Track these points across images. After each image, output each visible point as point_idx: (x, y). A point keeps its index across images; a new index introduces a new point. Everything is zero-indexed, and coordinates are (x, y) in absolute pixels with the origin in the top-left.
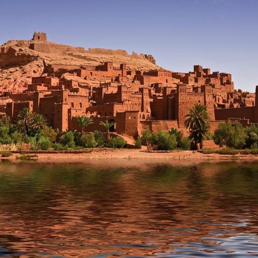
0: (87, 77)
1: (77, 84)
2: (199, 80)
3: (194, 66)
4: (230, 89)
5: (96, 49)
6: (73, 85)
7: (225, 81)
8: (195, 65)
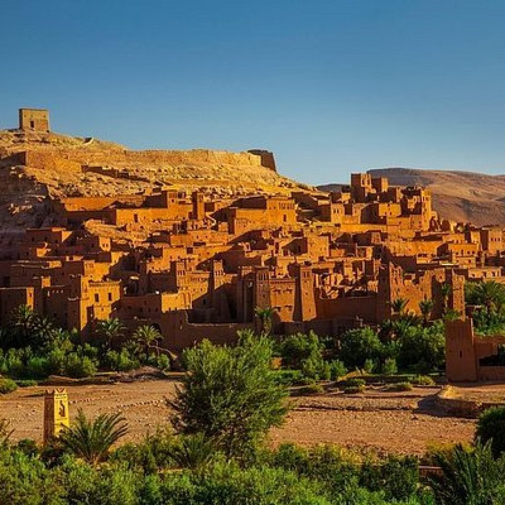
0: (128, 227)
1: (108, 241)
2: (354, 210)
3: (352, 175)
4: (420, 223)
5: (148, 152)
6: (101, 245)
7: (411, 206)
8: (354, 173)
